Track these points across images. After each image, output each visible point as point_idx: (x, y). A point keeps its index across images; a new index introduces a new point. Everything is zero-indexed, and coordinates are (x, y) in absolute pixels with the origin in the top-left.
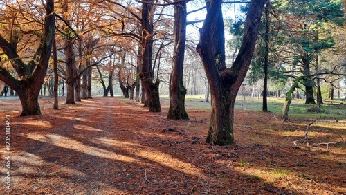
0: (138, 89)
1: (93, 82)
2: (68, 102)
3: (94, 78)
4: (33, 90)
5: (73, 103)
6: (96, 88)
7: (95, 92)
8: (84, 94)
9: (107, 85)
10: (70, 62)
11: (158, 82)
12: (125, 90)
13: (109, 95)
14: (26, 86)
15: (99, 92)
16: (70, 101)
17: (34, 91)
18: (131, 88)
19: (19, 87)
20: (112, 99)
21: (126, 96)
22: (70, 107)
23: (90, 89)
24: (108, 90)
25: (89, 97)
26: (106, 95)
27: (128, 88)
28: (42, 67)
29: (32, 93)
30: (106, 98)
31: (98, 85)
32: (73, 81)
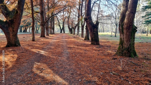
0: (78, 29)
1: (55, 25)
2: (41, 36)
3: (56, 24)
4: (13, 28)
5: (44, 37)
6: (57, 29)
7: (56, 31)
8: (51, 31)
9: (62, 27)
10: (42, 13)
11: (97, 23)
12: (71, 30)
13: (63, 32)
14: (9, 25)
15: (58, 30)
16: (43, 36)
17: (14, 30)
18: (74, 28)
19: (4, 26)
20: (64, 34)
21: (71, 33)
22: (42, 39)
23: (53, 29)
24: (63, 30)
25: (53, 33)
26: (61, 32)
27: (72, 28)
28: (19, 12)
29: (13, 31)
30: (61, 34)
31: (58, 28)
32: (44, 24)
